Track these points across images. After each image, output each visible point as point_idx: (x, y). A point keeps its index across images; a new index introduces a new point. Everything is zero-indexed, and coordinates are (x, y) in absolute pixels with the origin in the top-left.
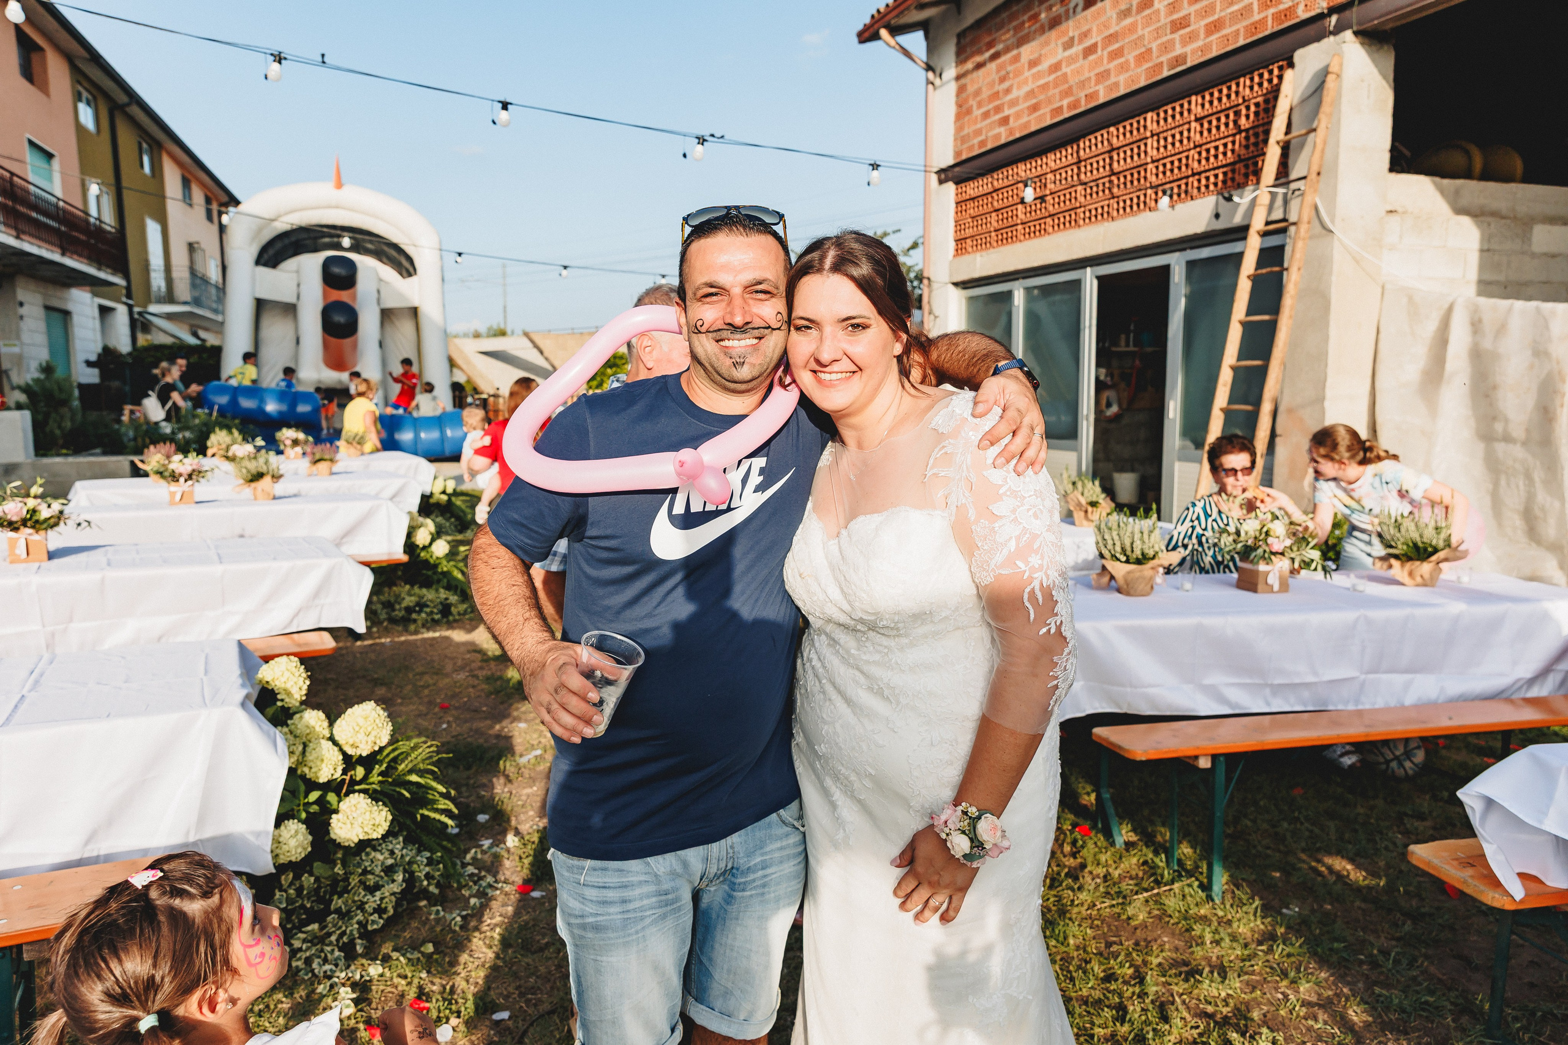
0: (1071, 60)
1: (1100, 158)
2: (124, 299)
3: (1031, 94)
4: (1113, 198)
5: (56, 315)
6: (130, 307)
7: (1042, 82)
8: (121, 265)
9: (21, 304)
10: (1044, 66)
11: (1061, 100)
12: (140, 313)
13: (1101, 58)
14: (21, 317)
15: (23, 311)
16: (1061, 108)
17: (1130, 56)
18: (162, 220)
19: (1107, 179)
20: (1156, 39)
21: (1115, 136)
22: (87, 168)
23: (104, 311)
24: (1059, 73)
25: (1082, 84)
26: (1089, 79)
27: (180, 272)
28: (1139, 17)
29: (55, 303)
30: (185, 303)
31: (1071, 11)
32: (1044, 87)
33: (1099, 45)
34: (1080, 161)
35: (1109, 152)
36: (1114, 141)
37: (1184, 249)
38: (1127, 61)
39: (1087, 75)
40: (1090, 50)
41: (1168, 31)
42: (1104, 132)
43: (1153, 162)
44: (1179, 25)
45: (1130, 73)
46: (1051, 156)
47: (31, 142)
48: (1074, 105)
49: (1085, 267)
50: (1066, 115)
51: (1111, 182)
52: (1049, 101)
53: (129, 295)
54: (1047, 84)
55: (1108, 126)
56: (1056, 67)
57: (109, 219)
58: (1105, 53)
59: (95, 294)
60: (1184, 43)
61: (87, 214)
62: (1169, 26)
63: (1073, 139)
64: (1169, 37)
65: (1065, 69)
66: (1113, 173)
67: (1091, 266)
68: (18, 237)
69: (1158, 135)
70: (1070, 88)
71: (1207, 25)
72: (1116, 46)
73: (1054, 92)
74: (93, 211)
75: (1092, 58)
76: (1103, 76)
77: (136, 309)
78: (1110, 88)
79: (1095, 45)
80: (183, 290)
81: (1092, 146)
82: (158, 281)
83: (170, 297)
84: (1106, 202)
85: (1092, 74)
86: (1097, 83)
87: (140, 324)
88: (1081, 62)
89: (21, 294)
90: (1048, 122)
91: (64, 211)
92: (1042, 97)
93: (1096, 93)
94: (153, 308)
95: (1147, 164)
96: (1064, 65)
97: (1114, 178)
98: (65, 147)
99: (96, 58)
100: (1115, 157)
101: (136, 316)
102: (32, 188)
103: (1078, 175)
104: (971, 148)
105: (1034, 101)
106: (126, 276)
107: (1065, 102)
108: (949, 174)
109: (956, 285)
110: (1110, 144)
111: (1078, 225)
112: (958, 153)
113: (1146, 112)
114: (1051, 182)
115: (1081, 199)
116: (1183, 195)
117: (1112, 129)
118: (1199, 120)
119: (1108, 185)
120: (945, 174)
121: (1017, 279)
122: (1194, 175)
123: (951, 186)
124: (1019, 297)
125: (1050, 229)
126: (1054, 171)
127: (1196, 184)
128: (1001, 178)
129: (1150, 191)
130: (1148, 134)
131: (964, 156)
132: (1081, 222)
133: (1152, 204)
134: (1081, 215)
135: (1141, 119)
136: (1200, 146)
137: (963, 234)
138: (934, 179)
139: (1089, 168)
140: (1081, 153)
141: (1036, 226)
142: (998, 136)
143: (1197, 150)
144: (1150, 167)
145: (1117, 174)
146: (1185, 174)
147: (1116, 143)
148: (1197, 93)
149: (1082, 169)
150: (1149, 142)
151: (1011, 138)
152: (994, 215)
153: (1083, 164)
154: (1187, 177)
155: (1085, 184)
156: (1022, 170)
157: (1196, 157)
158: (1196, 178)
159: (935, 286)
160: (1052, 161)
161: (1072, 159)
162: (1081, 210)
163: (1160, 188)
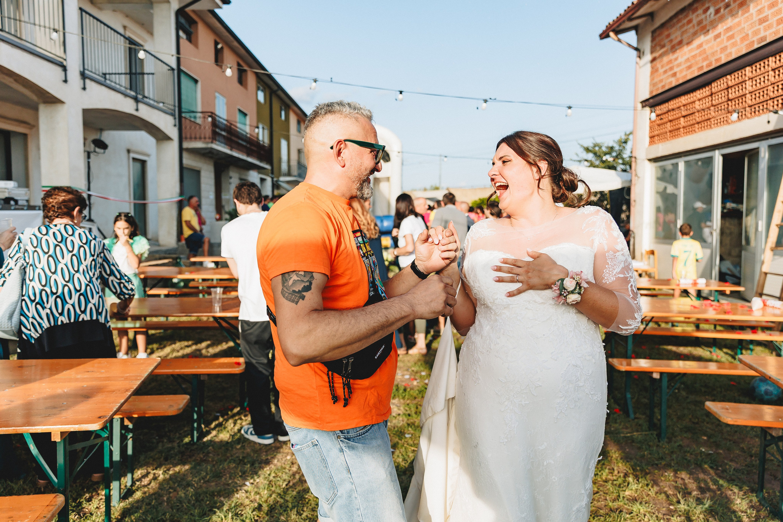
0: (708, 42)
1: (722, 92)
2: (271, 175)
3: (688, 60)
4: (729, 112)
6: (272, 178)
7: (693, 54)
8: (270, 161)
9: (231, 178)
11: (703, 62)
12: (276, 181)
13: (723, 40)
15: (232, 180)
16: (702, 67)
17: (738, 38)
18: (288, 139)
19: (726, 104)
20: (751, 28)
21: (730, 80)
22: (259, 119)
23: (263, 179)
24: (701, 49)
25: (713, 54)
26: (717, 51)
27: (294, 163)
28: (742, 18)
29: (243, 177)
30: (295, 176)
31: (708, 17)
32: (694, 57)
33: (722, 34)
34: (711, 95)
35: (728, 88)
37: (767, 139)
38: (736, 41)
39: (715, 49)
40: (718, 36)
41: (757, 24)
42: (724, 78)
43: (750, 93)
44: (762, 21)
45: (738, 47)
46: (698, 92)
47: (240, 111)
48: (708, 65)
49: (714, 150)
50: (705, 70)
51: (728, 104)
52: (697, 63)
53: (272, 173)
54: (696, 55)
55: (726, 75)
56: (700, 46)
57: (267, 141)
58: (725, 37)
59: (259, 173)
60: (765, 30)
61: (258, 138)
62: (757, 22)
63: (708, 83)
64: (758, 27)
65: (705, 46)
66: (729, 100)
67: (718, 149)
68: (231, 150)
69: (752, 79)
70: (707, 56)
71: (777, 20)
72: (730, 33)
73: (699, 58)
74: (261, 138)
75: (718, 40)
76: (724, 49)
77: (275, 179)
78: (727, 56)
79: (720, 34)
80: (295, 171)
81: (718, 86)
82: (284, 167)
83: (289, 174)
84: (725, 115)
85: (718, 49)
86: (721, 53)
88: (713, 42)
89: (232, 174)
90: (696, 74)
91: (250, 138)
92: (693, 61)
93: (720, 58)
94: (282, 179)
95: (746, 94)
96: (704, 45)
97: (730, 103)
98: (251, 111)
100: (730, 91)
101: (275, 183)
102: (238, 130)
103: (712, 101)
104: (658, 89)
105: (689, 64)
106: (271, 164)
107: (705, 64)
108: (647, 103)
109: (650, 160)
110: (728, 85)
111: (711, 128)
112: (651, 92)
113: (746, 67)
114: (698, 106)
115: (713, 114)
116: (765, 110)
117: (728, 77)
118: (774, 70)
119: (726, 106)
120: (645, 103)
121: (681, 157)
122: (770, 99)
123: (648, 109)
124: (682, 166)
125: (697, 130)
126: (699, 100)
127: (772, 104)
128: (672, 104)
129: (748, 109)
130: (747, 78)
131: (654, 94)
132: (712, 126)
133: (749, 115)
134: (713, 122)
135: (743, 71)
136: (774, 84)
137: (653, 134)
138: (640, 105)
139: (717, 97)
140: (713, 90)
141: (690, 129)
142: (671, 82)
143: (773, 86)
144: (748, 96)
145: (731, 100)
146: (766, 99)
147: (730, 84)
148: (772, 56)
149: (714, 98)
150: (747, 82)
151: (678, 83)
152: (669, 123)
153: (714, 95)
154: (767, 101)
155: (715, 106)
156: (683, 100)
157: (772, 89)
158: (772, 100)
159: (638, 161)
160: (698, 94)
161: (708, 93)
162: (713, 119)
163: (753, 107)
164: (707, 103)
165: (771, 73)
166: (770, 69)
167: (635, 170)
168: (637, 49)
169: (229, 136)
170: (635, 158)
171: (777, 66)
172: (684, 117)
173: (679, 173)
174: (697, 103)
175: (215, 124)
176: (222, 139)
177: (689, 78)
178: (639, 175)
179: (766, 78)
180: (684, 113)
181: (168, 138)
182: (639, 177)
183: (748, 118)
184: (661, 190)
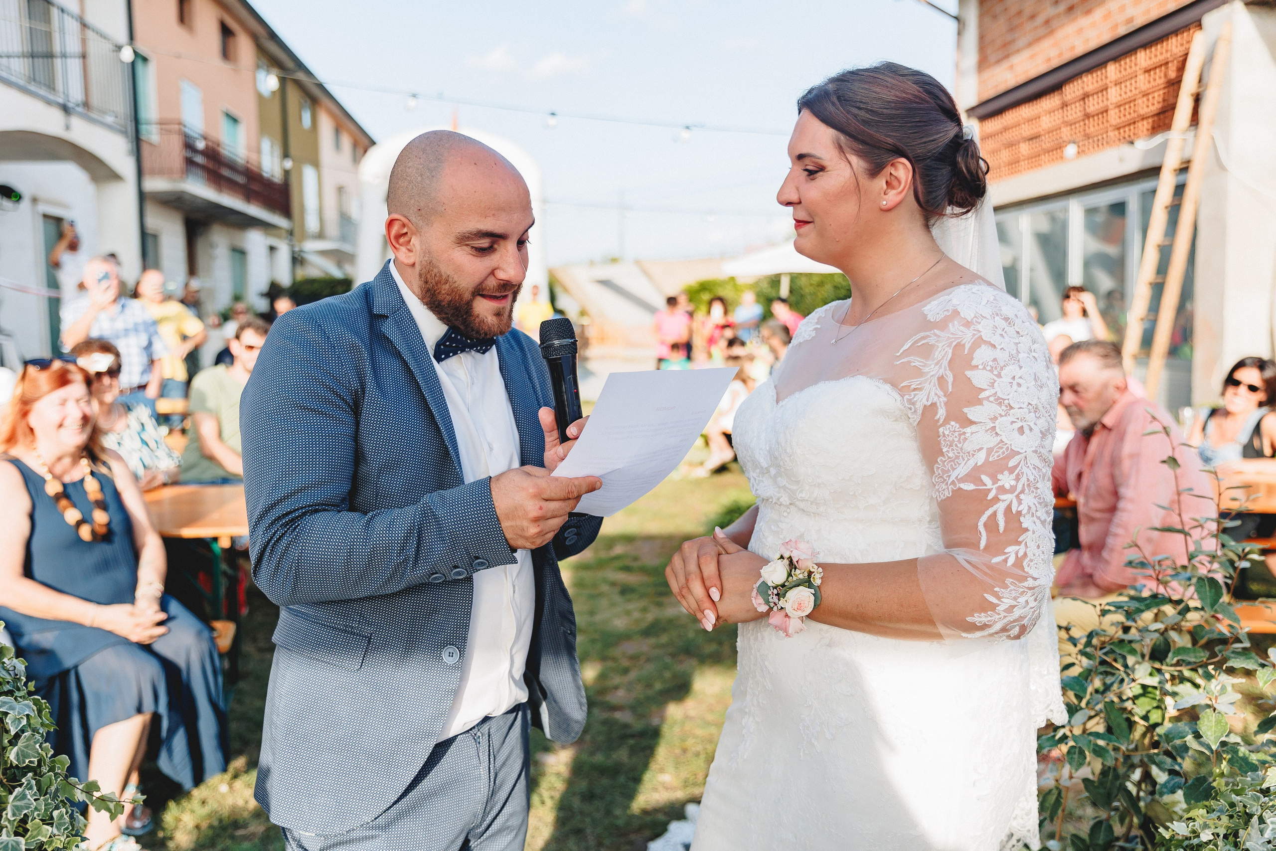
1: (1078, 103)
2: (288, 240)
4: (1085, 137)
5: (237, 255)
6: (292, 246)
8: (286, 211)
9: (214, 247)
10: (1040, 20)
11: (1051, 50)
12: (299, 251)
13: (1077, 16)
14: (212, 258)
15: (215, 252)
16: (1051, 57)
18: (316, 165)
19: (1082, 121)
21: (1087, 84)
22: (263, 129)
23: (272, 249)
25: (1065, 38)
27: (331, 215)
29: (238, 244)
30: (334, 241)
34: (1063, 106)
35: (1085, 98)
37: (1138, 182)
40: (1071, 8)
42: (1079, 80)
45: (1097, 31)
47: (225, 114)
48: (1061, 54)
49: (1072, 196)
50: (1055, 65)
51: (1085, 124)
53: (291, 235)
54: (1040, 37)
55: (1082, 76)
56: (1048, 21)
57: (277, 172)
59: (267, 234)
61: (260, 168)
63: (1057, 88)
67: (1075, 196)
68: (219, 193)
69: (1117, 84)
73: (1046, 44)
74: (266, 167)
77: (296, 247)
82: (312, 221)
83: (322, 235)
86: (1076, 38)
87: (297, 260)
89: (216, 237)
90: (1042, 70)
92: (1037, 49)
93: (1074, 47)
94: (309, 246)
95: (1109, 110)
97: (1087, 122)
98: (248, 112)
99: (273, 36)
100: (1088, 103)
101: (296, 256)
102: (225, 152)
103: (1063, 116)
105: (1032, 52)
106: (289, 218)
108: (977, 113)
110: (1084, 91)
112: (980, 95)
113: (1107, 64)
115: (1066, 139)
116: (1134, 137)
117: (1084, 78)
118: (1145, 72)
119: (1083, 127)
120: (974, 112)
121: (1022, 208)
123: (977, 122)
124: (1023, 223)
125: (1043, 164)
126: (1047, 113)
127: (1142, 128)
129: (1112, 133)
130: (1109, 84)
131: (984, 98)
133: (1113, 144)
135: (1103, 68)
136: (1144, 95)
139: (1070, 111)
140: (1065, 98)
141: (1035, 160)
142: (1007, 82)
143: (1143, 99)
144: (1112, 112)
145: (1089, 117)
146: (1135, 119)
147: (1087, 90)
148: (1141, 49)
149: (1066, 113)
150: (1111, 90)
151: (1018, 83)
153: (1066, 108)
154: (1136, 122)
155: (1068, 125)
157: (1142, 105)
158: (1142, 122)
160: (1045, 106)
161: (1058, 103)
163: (1119, 131)
164: (1057, 118)
165: (1141, 77)
166: (1140, 71)
168: (956, 18)
169: (211, 165)
171: (1148, 68)
173: (1019, 235)
174: (1044, 118)
175: (189, 145)
176: (199, 172)
179: (1135, 85)
181: (115, 176)
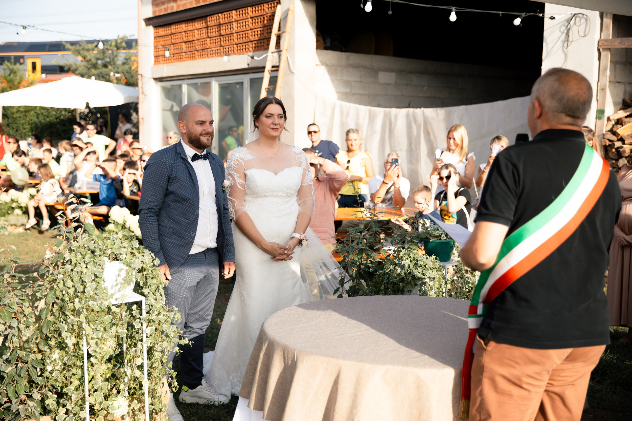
1: (216, 27)
4: (221, 46)
19: (219, 37)
21: (221, 18)
34: (207, 27)
35: (220, 25)
36: (221, 20)
37: (249, 73)
42: (217, 16)
43: (236, 33)
46: (196, 22)
49: (211, 77)
50: (201, 4)
51: (220, 39)
55: (218, 13)
66: (220, 35)
67: (215, 76)
69: (237, 21)
81: (212, 21)
84: (218, 48)
90: (194, 5)
95: (233, 33)
97: (222, 38)
100: (222, 28)
103: (208, 33)
104: (160, 11)
108: (151, 22)
109: (155, 79)
110: (219, 22)
111: (208, 57)
112: (154, 12)
113: (232, 10)
114: (197, 35)
115: (209, 45)
116: (247, 50)
117: (220, 15)
118: (252, 18)
119: (219, 40)
120: (148, 21)
121: (184, 79)
122: (250, 41)
123: (151, 28)
124: (185, 88)
125: (197, 57)
126: (198, 29)
127: (251, 46)
128: (174, 29)
129: (235, 46)
130: (233, 20)
131: (157, 14)
132: (209, 55)
133: (236, 52)
134: (209, 52)
135: (230, 12)
136: (252, 29)
137: (158, 54)
138: (143, 23)
139: (212, 31)
140: (208, 23)
141: (190, 55)
142: (172, 7)
143: (251, 31)
144: (235, 35)
145: (223, 35)
146: (247, 41)
147: (222, 21)
148: (250, 6)
149: (209, 31)
150: (234, 23)
151: (179, 10)
152: (172, 46)
153: (209, 28)
154: (248, 42)
155: (211, 38)
156: (184, 27)
157: (251, 34)
158: (251, 43)
159: (145, 80)
160: (197, 25)
161: (204, 25)
162: (209, 50)
163: (239, 45)
164: (204, 34)
165: (250, 20)
166: (249, 17)
167: (142, 88)
170: (142, 75)
171: (253, 16)
172: (185, 42)
173: (183, 95)
174: (196, 31)
177: (188, 7)
178: (146, 93)
179: (247, 23)
180: (185, 39)
182: (146, 95)
183: (236, 54)
184: (169, 108)
